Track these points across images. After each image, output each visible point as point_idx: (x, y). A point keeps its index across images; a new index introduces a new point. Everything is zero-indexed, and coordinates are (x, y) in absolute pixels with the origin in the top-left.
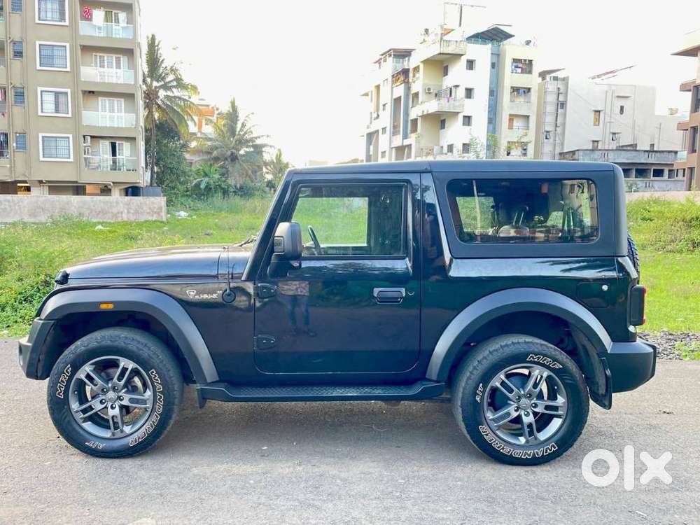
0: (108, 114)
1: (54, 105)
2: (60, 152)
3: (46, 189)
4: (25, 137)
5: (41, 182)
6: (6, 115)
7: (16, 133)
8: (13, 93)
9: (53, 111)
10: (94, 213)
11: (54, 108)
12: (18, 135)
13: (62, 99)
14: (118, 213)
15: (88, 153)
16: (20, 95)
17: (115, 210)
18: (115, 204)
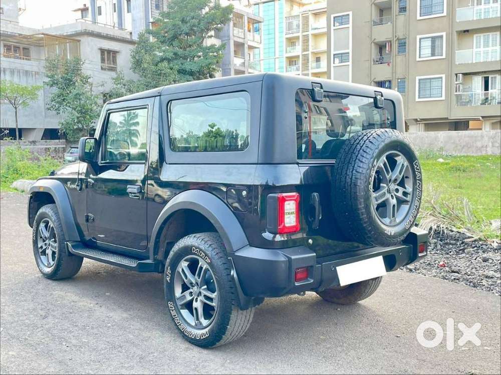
0: (482, 49)
1: (430, 49)
2: (434, 92)
3: (422, 127)
4: (405, 82)
5: (416, 120)
6: (391, 64)
7: (398, 79)
8: (397, 45)
9: (430, 55)
10: (459, 147)
11: (430, 52)
12: (399, 80)
13: (437, 43)
14: (482, 147)
15: (459, 91)
16: (402, 45)
17: (479, 144)
18: (479, 138)
